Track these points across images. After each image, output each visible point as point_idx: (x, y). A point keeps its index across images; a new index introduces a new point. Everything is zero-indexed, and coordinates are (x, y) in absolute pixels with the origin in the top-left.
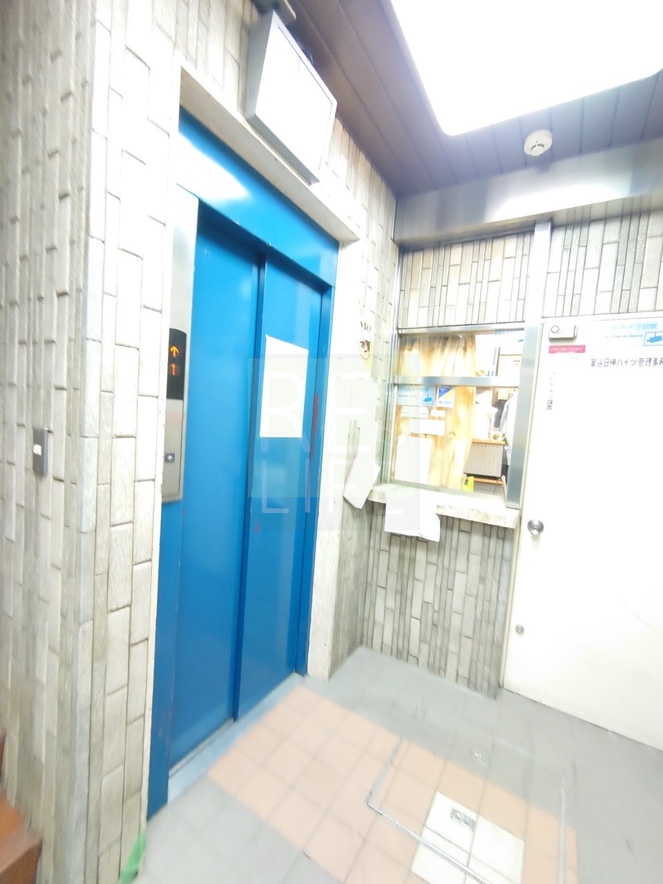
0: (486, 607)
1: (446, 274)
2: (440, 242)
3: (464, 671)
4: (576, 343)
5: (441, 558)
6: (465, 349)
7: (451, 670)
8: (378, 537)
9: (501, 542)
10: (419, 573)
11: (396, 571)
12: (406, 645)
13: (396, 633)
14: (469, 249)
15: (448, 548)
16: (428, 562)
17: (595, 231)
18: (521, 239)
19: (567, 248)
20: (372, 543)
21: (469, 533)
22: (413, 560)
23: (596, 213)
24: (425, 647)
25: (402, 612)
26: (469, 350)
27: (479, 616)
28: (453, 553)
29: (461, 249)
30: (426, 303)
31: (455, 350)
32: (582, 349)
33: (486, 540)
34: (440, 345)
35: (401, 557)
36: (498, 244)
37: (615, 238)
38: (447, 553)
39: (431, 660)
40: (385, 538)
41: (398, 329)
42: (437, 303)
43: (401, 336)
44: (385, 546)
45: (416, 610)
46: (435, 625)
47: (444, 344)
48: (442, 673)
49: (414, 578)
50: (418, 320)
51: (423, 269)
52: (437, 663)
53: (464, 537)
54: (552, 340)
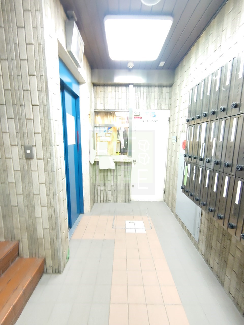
0: (126, 182)
1: (107, 95)
2: (105, 85)
3: (123, 200)
4: (140, 116)
5: (114, 173)
6: (113, 116)
7: (119, 200)
8: (96, 172)
9: (128, 166)
10: (109, 179)
11: (102, 180)
12: (107, 199)
13: (104, 196)
14: (113, 88)
15: (116, 170)
16: (111, 175)
17: (142, 88)
18: (126, 88)
19: (136, 92)
20: (94, 174)
21: (121, 165)
22: (107, 176)
23: (142, 84)
24: (112, 197)
25: (105, 190)
26: (114, 117)
27: (125, 185)
28: (117, 171)
29: (110, 87)
30: (102, 102)
31: (110, 116)
32: (141, 118)
33: (125, 166)
34: (106, 115)
35: (104, 176)
36: (120, 88)
37: (146, 91)
38: (116, 172)
39: (114, 200)
40: (98, 171)
41: (94, 110)
42: (105, 103)
43: (95, 112)
44: (98, 174)
45: (109, 189)
46: (114, 191)
47: (107, 115)
48: (117, 202)
49: (108, 181)
50: (100, 107)
51: (100, 92)
52: (116, 200)
53: (120, 167)
54: (135, 115)
